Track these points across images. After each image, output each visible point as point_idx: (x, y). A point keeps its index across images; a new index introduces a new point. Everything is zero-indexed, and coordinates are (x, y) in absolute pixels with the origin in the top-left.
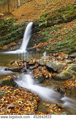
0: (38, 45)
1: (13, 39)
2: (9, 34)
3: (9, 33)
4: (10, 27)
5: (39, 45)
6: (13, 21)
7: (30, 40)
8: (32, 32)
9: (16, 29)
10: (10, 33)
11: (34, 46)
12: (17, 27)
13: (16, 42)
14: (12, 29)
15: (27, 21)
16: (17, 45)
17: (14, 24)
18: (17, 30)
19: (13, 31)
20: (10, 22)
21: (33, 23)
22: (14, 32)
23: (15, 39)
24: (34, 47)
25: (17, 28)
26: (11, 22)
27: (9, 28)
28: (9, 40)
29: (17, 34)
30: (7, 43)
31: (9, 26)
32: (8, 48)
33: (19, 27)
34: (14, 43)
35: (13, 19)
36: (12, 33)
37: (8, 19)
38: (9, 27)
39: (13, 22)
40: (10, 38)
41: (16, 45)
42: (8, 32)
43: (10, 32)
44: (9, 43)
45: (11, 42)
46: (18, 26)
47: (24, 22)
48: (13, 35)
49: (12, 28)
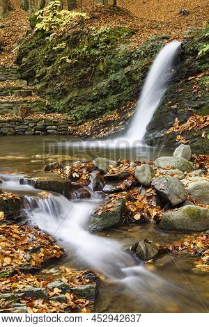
0: (185, 125)
1: (112, 99)
2: (103, 84)
3: (102, 78)
4: (107, 57)
5: (188, 123)
6: (120, 36)
7: (163, 104)
8: (175, 75)
9: (125, 66)
10: (106, 77)
11: (172, 126)
12: (130, 57)
13: (121, 112)
14: (111, 64)
15: (163, 38)
16: (122, 121)
17: (122, 47)
18: (128, 69)
19: (116, 71)
20: (107, 42)
21: (182, 45)
22: (119, 76)
23: (119, 102)
24: (171, 130)
25: (129, 64)
26: (112, 42)
27: (103, 61)
28: (101, 102)
29: (127, 83)
30: (95, 112)
31: (103, 55)
32: (92, 131)
33: (135, 58)
34: (114, 116)
35: (119, 29)
36: (112, 77)
37: (102, 29)
38: (105, 56)
39: (117, 40)
40: (105, 96)
41: (119, 121)
42: (100, 75)
43: (104, 75)
44: (101, 114)
45: (106, 109)
46: (132, 53)
47: (152, 41)
48: (115, 88)
49: (113, 61)
